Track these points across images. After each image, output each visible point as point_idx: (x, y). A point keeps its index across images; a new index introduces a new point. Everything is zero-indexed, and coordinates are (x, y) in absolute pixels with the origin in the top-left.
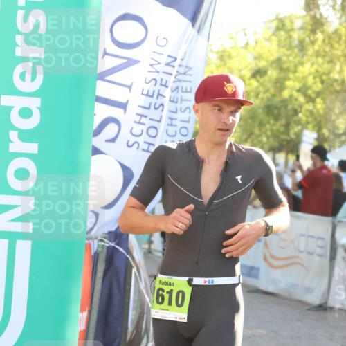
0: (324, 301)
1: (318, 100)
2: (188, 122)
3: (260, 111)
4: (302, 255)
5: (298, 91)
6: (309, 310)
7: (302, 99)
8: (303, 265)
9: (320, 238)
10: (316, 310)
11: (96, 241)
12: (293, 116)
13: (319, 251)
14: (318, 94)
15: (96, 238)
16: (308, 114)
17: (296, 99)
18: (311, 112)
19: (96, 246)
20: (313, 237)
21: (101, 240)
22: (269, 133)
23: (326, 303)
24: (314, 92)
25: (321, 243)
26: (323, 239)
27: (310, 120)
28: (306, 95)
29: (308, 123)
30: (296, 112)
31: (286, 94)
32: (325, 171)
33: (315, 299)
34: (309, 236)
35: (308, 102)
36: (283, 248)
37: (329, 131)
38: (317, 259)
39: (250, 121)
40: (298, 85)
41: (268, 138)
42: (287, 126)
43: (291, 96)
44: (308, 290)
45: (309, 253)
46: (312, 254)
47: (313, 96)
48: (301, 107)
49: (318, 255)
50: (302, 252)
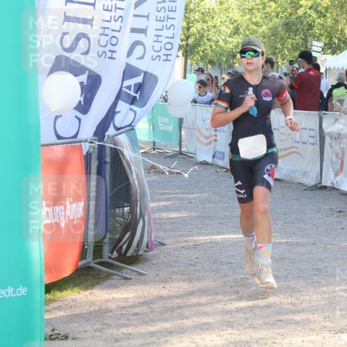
0: (318, 182)
1: (328, 15)
2: (173, 38)
3: (280, 28)
5: (310, 8)
6: (305, 190)
7: (314, 15)
9: (310, 129)
10: (312, 190)
11: (87, 143)
12: (308, 30)
13: (311, 140)
14: (327, 9)
15: (86, 141)
16: (320, 27)
17: (310, 16)
18: (323, 25)
21: (91, 142)
22: (290, 47)
23: (320, 183)
24: (323, 7)
25: (312, 133)
26: (313, 130)
27: (322, 32)
28: (317, 12)
29: (321, 35)
30: (311, 26)
31: (300, 12)
32: (311, 73)
33: (310, 181)
34: (302, 128)
35: (319, 17)
36: (283, 141)
37: (339, 40)
38: (311, 147)
40: (310, 4)
41: (288, 50)
42: (305, 40)
43: (305, 13)
44: (305, 174)
45: (303, 143)
46: (306, 143)
47: (323, 11)
48: (314, 22)
49: (310, 144)
50: (298, 142)
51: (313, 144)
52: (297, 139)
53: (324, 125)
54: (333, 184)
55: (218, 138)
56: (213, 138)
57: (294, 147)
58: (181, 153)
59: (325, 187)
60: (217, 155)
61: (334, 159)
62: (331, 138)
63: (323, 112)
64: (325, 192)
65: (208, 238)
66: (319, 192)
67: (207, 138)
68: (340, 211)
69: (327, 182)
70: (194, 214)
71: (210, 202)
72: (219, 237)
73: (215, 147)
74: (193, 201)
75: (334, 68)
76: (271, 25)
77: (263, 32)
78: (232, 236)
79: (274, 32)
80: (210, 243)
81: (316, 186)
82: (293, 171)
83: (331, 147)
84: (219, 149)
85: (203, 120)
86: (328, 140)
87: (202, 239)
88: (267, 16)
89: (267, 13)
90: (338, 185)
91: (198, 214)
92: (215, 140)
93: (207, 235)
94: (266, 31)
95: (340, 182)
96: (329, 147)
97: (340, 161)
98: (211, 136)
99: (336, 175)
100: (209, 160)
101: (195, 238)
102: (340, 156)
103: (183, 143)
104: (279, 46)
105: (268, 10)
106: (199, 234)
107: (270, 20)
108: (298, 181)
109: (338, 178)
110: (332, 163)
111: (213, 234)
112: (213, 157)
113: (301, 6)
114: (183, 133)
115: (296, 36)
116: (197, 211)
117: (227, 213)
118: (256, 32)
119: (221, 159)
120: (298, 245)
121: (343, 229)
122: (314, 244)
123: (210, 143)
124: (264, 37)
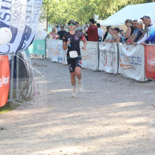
0: (97, 69)
1: (100, 5)
3: (83, 10)
4: (90, 55)
5: (94, 2)
6: (93, 72)
7: (95, 5)
8: (90, 58)
9: (94, 49)
10: (95, 72)
11: (10, 55)
12: (93, 11)
13: (95, 53)
14: (100, 3)
15: (10, 54)
16: (97, 9)
17: (94, 5)
19: (10, 56)
20: (93, 49)
21: (11, 54)
24: (99, 2)
25: (95, 50)
26: (96, 49)
27: (98, 11)
28: (96, 4)
29: (98, 12)
30: (94, 9)
31: (90, 4)
32: (94, 27)
33: (95, 68)
34: (91, 48)
35: (97, 6)
36: (84, 53)
37: (105, 14)
38: (95, 55)
39: (80, 14)
41: (86, 18)
42: (92, 14)
43: (92, 4)
44: (93, 66)
45: (92, 54)
46: (93, 54)
47: (99, 4)
48: (95, 8)
49: (94, 54)
50: (90, 54)
51: (96, 54)
52: (90, 53)
53: (99, 47)
54: (103, 69)
55: (60, 52)
56: (58, 53)
57: (88, 56)
58: (46, 58)
59: (100, 71)
60: (60, 59)
61: (103, 60)
62: (102, 52)
63: (99, 42)
64: (100, 73)
65: (56, 90)
66: (98, 73)
67: (55, 52)
68: (106, 80)
69: (100, 69)
70: (51, 82)
71: (57, 77)
72: (60, 90)
73: (59, 56)
74: (50, 76)
75: (103, 25)
76: (79, 9)
77: (76, 11)
78: (65, 90)
79: (80, 12)
80: (57, 92)
81: (97, 70)
82: (88, 65)
83: (102, 55)
84: (60, 56)
85: (54, 46)
86: (101, 53)
87: (54, 91)
88: (78, 5)
89: (78, 4)
90: (105, 70)
91: (52, 82)
92: (59, 53)
93: (56, 89)
94: (77, 11)
95: (105, 69)
96: (101, 55)
97: (105, 61)
98: (57, 52)
99: (104, 66)
100: (57, 61)
101: (52, 91)
102: (106, 59)
103: (47, 55)
104: (82, 17)
105: (78, 3)
106: (53, 89)
107: (79, 7)
108: (90, 68)
109: (105, 67)
110: (103, 61)
111: (58, 89)
112: (58, 59)
113: (90, 2)
114: (47, 50)
115: (89, 13)
116: (52, 80)
117: (63, 81)
118: (74, 11)
119: (61, 60)
120: (90, 93)
121: (107, 86)
122: (96, 92)
123: (57, 54)
124: (77, 13)
